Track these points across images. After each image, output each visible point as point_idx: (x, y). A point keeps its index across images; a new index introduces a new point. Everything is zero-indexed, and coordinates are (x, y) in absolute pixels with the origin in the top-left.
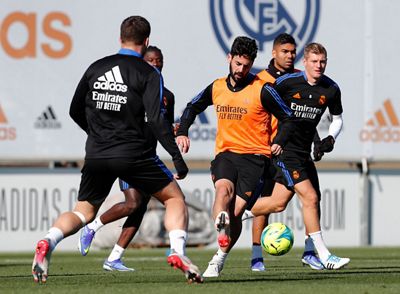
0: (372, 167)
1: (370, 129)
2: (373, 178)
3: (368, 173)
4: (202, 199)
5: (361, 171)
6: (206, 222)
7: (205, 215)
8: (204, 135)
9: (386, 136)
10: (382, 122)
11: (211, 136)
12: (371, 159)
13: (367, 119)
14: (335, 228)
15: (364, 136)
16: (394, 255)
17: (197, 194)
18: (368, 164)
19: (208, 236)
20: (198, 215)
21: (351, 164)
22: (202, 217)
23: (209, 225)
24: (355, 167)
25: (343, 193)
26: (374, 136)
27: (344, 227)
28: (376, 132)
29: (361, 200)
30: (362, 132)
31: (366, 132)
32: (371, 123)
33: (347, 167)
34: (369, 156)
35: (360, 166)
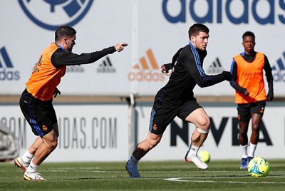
0: (137, 100)
1: (136, 71)
2: (138, 109)
3: (135, 105)
4: (8, 125)
5: (130, 104)
6: (11, 143)
7: (10, 137)
8: (10, 76)
9: (149, 77)
10: (145, 66)
11: (14, 76)
12: (137, 94)
13: (134, 64)
14: (110, 147)
15: (132, 77)
16: (153, 167)
17: (4, 121)
18: (135, 98)
19: (13, 154)
20: (5, 137)
21: (121, 98)
22: (8, 139)
23: (13, 145)
24: (124, 100)
25: (115, 120)
26: (139, 77)
27: (116, 146)
28: (140, 74)
29: (129, 126)
30: (130, 74)
31: (134, 74)
32: (137, 67)
33: (119, 100)
34: (135, 92)
35: (128, 99)
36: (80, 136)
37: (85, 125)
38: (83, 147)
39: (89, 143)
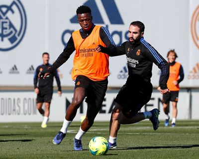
36: (17, 108)
37: (20, 102)
38: (19, 114)
39: (22, 112)
